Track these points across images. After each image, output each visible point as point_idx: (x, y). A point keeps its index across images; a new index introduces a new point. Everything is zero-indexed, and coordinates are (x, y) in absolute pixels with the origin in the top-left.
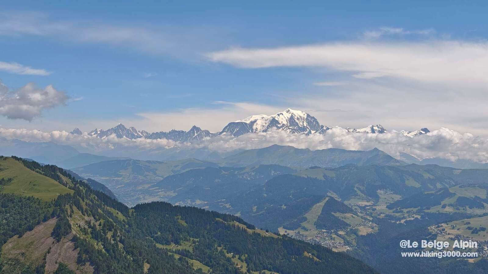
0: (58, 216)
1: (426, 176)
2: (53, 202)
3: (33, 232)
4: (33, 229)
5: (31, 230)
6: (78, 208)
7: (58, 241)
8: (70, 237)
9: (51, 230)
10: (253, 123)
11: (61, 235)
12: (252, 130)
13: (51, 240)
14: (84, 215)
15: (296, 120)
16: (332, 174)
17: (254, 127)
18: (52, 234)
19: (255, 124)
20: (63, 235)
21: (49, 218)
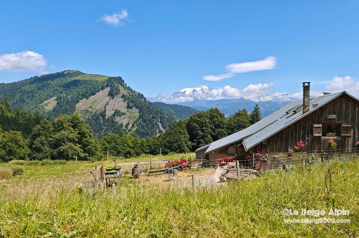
0: (110, 86)
1: (267, 105)
2: (106, 81)
3: (95, 96)
4: (95, 94)
5: (94, 95)
6: (122, 86)
7: (113, 98)
8: (120, 95)
9: (108, 93)
10: (185, 92)
11: (114, 94)
12: (185, 95)
13: (108, 98)
14: (125, 89)
15: (204, 90)
16: (226, 107)
17: (186, 94)
18: (109, 95)
19: (186, 92)
20: (115, 95)
21: (105, 88)
